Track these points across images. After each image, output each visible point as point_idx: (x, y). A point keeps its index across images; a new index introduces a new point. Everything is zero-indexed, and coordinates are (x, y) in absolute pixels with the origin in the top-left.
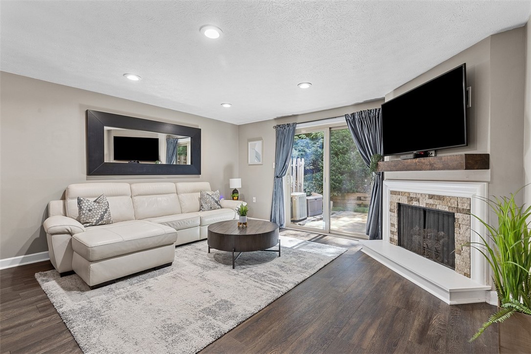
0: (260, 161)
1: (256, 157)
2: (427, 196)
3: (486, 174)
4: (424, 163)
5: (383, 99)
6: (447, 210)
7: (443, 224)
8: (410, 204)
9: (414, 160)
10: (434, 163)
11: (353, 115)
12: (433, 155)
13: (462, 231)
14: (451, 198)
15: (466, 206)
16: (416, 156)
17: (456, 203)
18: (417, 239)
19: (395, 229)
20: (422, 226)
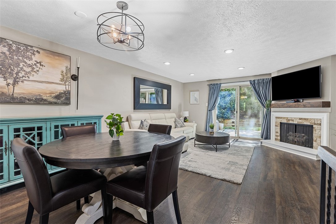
0: (198, 102)
1: (195, 100)
2: (298, 119)
3: (329, 109)
4: (300, 105)
5: (270, 74)
6: (309, 124)
7: (306, 130)
8: (288, 122)
9: (294, 103)
10: (306, 105)
11: (254, 81)
12: (302, 101)
13: (317, 132)
14: (311, 119)
15: (319, 122)
16: (295, 102)
17: (314, 121)
18: (291, 138)
19: (279, 134)
20: (294, 132)
